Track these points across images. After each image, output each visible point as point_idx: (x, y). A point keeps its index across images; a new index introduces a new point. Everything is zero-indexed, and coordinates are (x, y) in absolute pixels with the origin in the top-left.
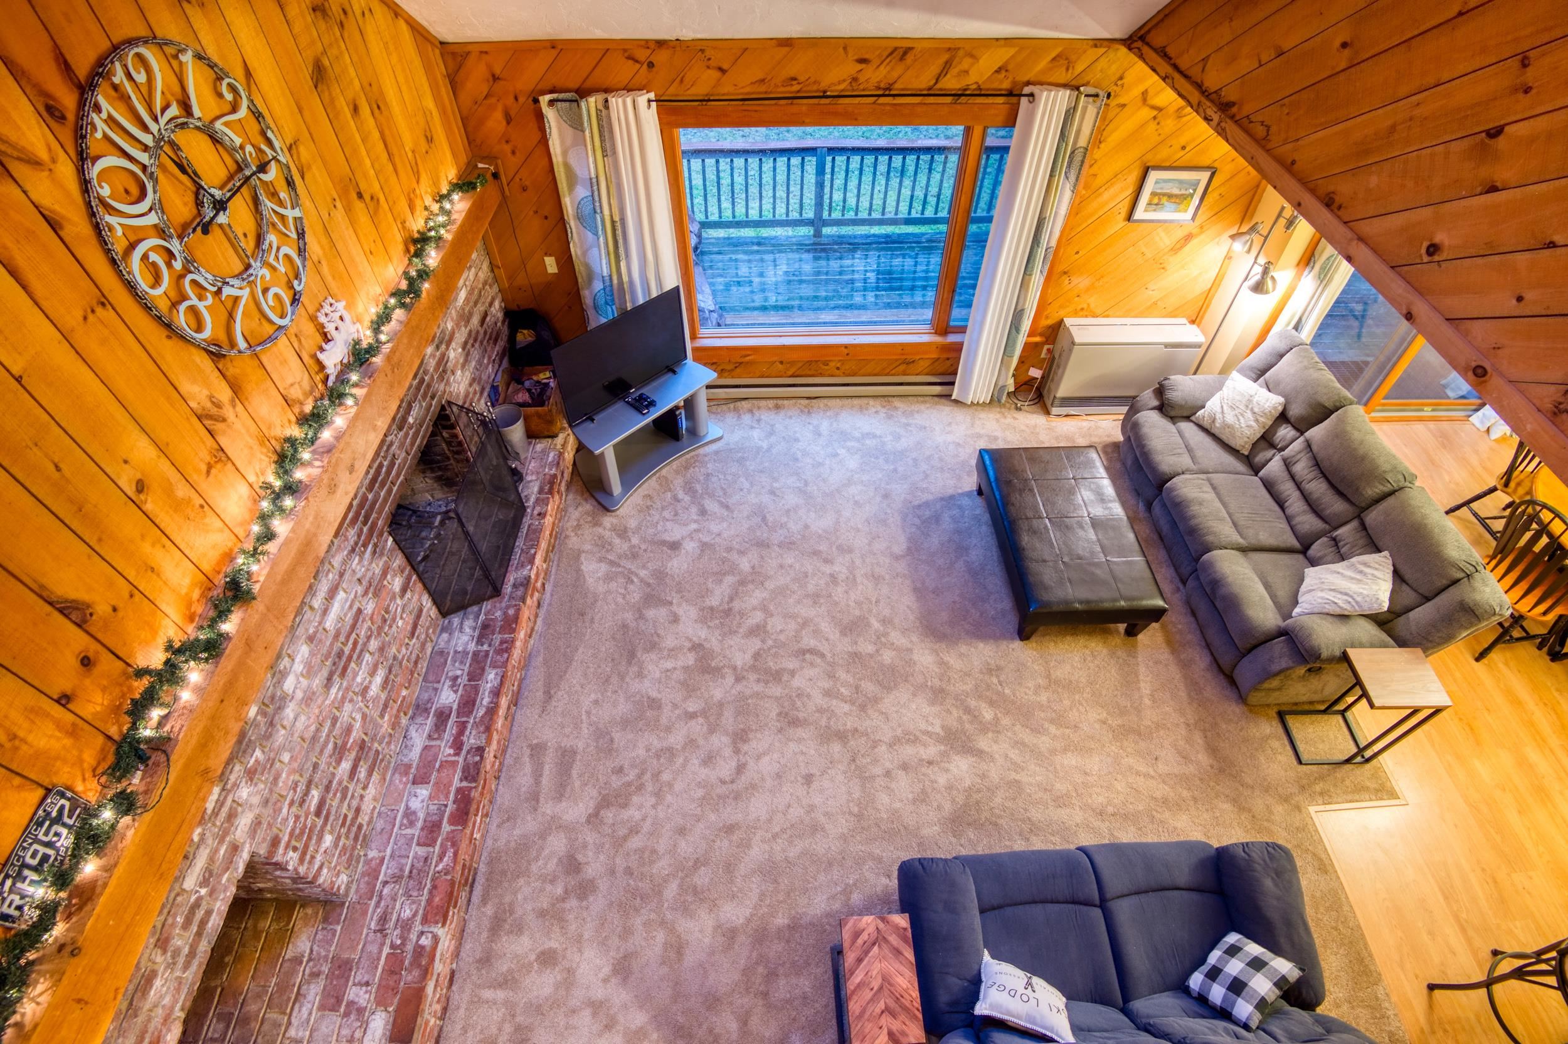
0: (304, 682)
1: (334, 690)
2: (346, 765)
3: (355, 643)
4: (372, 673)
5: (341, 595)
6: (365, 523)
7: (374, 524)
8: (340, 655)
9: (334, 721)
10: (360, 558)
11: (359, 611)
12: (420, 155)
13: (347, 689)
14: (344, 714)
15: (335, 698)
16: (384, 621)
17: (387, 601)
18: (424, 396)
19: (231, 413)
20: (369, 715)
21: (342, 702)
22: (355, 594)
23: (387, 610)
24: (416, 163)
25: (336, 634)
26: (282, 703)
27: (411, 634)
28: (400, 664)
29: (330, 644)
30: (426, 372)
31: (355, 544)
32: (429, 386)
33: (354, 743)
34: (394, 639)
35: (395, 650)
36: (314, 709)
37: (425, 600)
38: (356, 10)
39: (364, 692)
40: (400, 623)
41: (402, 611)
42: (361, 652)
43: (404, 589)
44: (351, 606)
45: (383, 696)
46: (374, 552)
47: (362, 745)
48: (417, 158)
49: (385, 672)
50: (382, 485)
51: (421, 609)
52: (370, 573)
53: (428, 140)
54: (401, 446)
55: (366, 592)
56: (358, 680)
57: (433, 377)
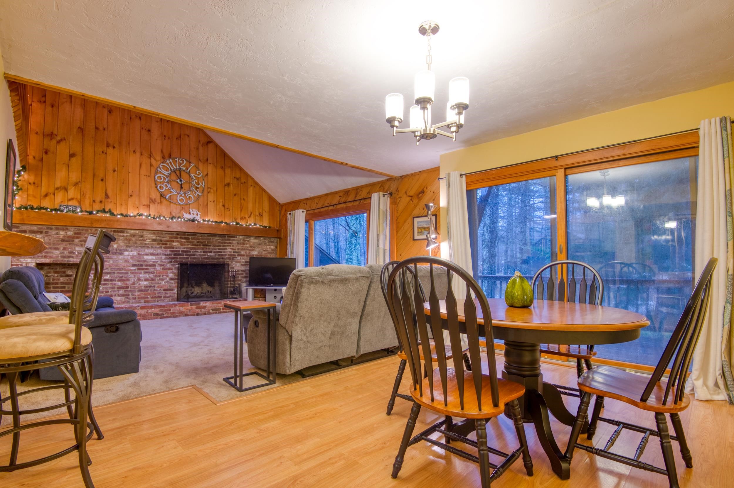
0: (129, 257)
1: (133, 268)
2: (119, 284)
3: (147, 269)
4: (146, 280)
5: (154, 257)
6: (175, 255)
7: (177, 258)
8: (142, 265)
9: (127, 273)
10: (166, 258)
11: (155, 266)
12: (254, 214)
13: (136, 273)
14: (130, 276)
15: (132, 270)
16: (159, 276)
17: (165, 274)
18: (219, 255)
19: (156, 204)
20: (136, 285)
21: (132, 273)
22: (157, 262)
23: (163, 276)
24: (251, 214)
25: (145, 261)
26: (121, 254)
27: (164, 290)
28: (154, 290)
29: (142, 261)
30: (224, 252)
31: (167, 255)
32: (222, 255)
33: (126, 284)
34: (158, 283)
35: (156, 286)
36: (126, 264)
37: (176, 290)
38: (250, 184)
39: (139, 280)
40: (163, 283)
41: (167, 282)
42: (147, 272)
43: (171, 279)
44: (154, 262)
45: (143, 288)
46: (171, 262)
47: (127, 287)
48: (252, 214)
49: (149, 285)
50: (186, 255)
51: (172, 290)
52: (165, 264)
53: (260, 214)
54: (200, 255)
55: (161, 265)
56: (141, 275)
57: (226, 255)
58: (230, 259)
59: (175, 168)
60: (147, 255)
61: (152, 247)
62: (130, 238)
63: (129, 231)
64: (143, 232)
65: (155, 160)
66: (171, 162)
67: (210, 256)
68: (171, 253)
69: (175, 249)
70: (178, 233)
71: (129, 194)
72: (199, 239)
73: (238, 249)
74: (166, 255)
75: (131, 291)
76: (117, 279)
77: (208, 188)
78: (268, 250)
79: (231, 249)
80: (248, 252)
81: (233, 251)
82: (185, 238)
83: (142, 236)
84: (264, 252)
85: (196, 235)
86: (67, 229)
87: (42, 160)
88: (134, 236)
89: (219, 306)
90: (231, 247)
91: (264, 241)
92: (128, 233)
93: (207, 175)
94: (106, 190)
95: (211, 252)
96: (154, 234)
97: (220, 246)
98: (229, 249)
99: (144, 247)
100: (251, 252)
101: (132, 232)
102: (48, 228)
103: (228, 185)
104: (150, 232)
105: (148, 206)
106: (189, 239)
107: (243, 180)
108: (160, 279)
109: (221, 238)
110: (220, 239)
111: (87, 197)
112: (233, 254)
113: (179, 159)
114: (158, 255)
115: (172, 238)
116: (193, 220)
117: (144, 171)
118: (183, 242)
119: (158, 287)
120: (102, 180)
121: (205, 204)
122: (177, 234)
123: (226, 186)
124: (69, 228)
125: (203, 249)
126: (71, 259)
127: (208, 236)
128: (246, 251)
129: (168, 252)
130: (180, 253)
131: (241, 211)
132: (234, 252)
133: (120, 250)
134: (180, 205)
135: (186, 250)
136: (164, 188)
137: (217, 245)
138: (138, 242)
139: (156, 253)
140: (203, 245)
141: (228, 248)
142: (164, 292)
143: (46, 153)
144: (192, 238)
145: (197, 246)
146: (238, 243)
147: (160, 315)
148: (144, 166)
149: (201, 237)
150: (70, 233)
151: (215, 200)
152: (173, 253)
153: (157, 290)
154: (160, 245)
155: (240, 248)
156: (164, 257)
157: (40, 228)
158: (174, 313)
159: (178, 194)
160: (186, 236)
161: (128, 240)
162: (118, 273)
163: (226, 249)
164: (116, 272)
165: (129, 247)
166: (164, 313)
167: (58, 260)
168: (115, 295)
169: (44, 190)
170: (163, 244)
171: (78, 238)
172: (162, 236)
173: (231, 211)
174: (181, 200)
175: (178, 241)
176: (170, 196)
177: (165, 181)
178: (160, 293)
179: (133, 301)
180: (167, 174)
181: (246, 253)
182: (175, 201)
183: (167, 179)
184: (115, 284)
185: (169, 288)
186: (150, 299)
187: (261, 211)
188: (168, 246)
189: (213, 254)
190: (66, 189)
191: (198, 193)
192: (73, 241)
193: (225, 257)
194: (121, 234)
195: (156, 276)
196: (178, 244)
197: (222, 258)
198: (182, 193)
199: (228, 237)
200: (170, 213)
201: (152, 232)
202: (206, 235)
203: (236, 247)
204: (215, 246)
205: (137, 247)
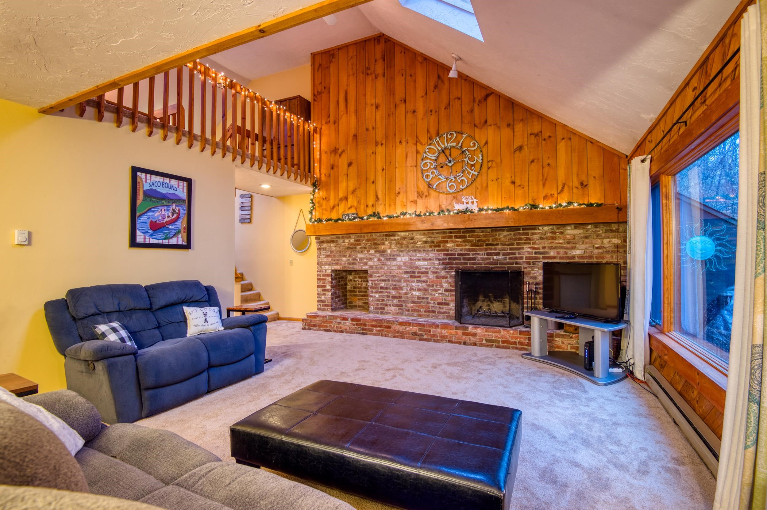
0: (402, 263)
1: (405, 276)
2: (393, 292)
3: (419, 277)
4: (419, 290)
5: (426, 263)
6: (450, 259)
7: (452, 264)
8: (414, 272)
9: (400, 281)
10: (439, 264)
11: (427, 273)
12: (568, 186)
13: (409, 281)
14: (403, 284)
15: (405, 278)
16: (433, 286)
17: (438, 284)
18: (510, 259)
19: (424, 197)
20: (409, 296)
21: (405, 281)
22: (430, 268)
23: (437, 286)
24: (563, 187)
25: (417, 268)
26: (395, 259)
27: (439, 304)
28: (428, 303)
29: (414, 267)
30: (519, 254)
31: (441, 260)
32: (516, 258)
33: (399, 293)
34: (431, 295)
35: (430, 297)
36: (398, 271)
37: (452, 305)
38: (559, 136)
39: (412, 289)
40: (437, 295)
41: (441, 294)
42: (419, 281)
43: (446, 290)
44: (426, 268)
45: (416, 300)
46: (445, 269)
47: (401, 297)
48: (566, 186)
49: (422, 296)
50: (464, 259)
51: (448, 304)
52: (439, 271)
53: (582, 184)
54: (483, 259)
55: (434, 273)
56: (413, 284)
57: (522, 258)
58: (529, 263)
59: (443, 146)
60: (419, 260)
61: (424, 251)
62: (402, 241)
63: (399, 233)
64: (413, 234)
65: (421, 144)
66: (437, 142)
67: (498, 260)
68: (445, 257)
69: (450, 252)
70: (451, 231)
71: (397, 192)
72: (479, 237)
73: (544, 248)
74: (439, 259)
75: (404, 302)
76: (391, 287)
77: (488, 162)
78: (606, 246)
79: (530, 248)
80: (562, 251)
81: (534, 251)
82: (461, 237)
83: (412, 239)
84: (596, 251)
85: (474, 232)
86: (350, 237)
87: (330, 175)
88: (404, 238)
89: (496, 337)
90: (531, 246)
91: (596, 231)
92: (398, 236)
93: (486, 143)
94: (376, 192)
95: (498, 254)
96: (424, 234)
97: (513, 244)
98: (527, 249)
99: (415, 251)
100: (569, 251)
101: (403, 234)
102: (337, 237)
103: (520, 148)
104: (420, 232)
105: (415, 202)
106: (465, 237)
107: (546, 134)
108: (433, 290)
109: (512, 233)
110: (510, 234)
111: (362, 203)
112: (534, 255)
113: (447, 134)
114: (430, 259)
115: (444, 237)
116: (465, 212)
117: (410, 162)
118: (458, 242)
119: (432, 299)
120: (373, 182)
121: (485, 185)
122: (451, 233)
123: (517, 152)
124: (351, 235)
125: (486, 250)
126: (355, 266)
127: (492, 231)
128: (558, 250)
129: (442, 256)
130: (457, 256)
131: (544, 185)
132: (536, 253)
133: (393, 256)
134: (451, 194)
135: (463, 252)
136: (431, 176)
137: (507, 243)
138: (410, 246)
139: (429, 258)
140: (487, 245)
141: (525, 246)
142: (438, 306)
143: (332, 168)
144: (469, 236)
145: (478, 246)
146: (542, 239)
147: (418, 335)
148: (409, 155)
149: (481, 234)
150: (352, 241)
151: (500, 177)
152: (448, 257)
153: (430, 303)
154: (433, 248)
155: (546, 245)
156: (437, 262)
157: (332, 238)
158: (434, 336)
159: (447, 179)
160: (462, 234)
161: (399, 243)
162: (392, 280)
163: (522, 248)
164: (390, 279)
165: (401, 251)
166: (424, 333)
167: (345, 267)
168: (390, 305)
169: (332, 203)
170: (436, 246)
171: (358, 245)
172: (433, 236)
173: (526, 188)
174: (451, 187)
175: (453, 242)
176: (439, 184)
177: (432, 167)
178: (434, 307)
179: (407, 313)
180: (434, 158)
181: (558, 253)
182: (444, 190)
183: (434, 164)
184: (389, 293)
185: (444, 301)
186: (423, 313)
187: (584, 178)
188: (442, 248)
189: (501, 257)
190: (346, 198)
191: (472, 172)
192: (356, 248)
193: (521, 261)
194: (393, 238)
195: (429, 286)
196: (453, 244)
197: (516, 263)
198: (452, 177)
199: (523, 230)
200: (440, 206)
201: (422, 232)
202: (489, 230)
203: (540, 245)
204: (503, 244)
205: (409, 251)
